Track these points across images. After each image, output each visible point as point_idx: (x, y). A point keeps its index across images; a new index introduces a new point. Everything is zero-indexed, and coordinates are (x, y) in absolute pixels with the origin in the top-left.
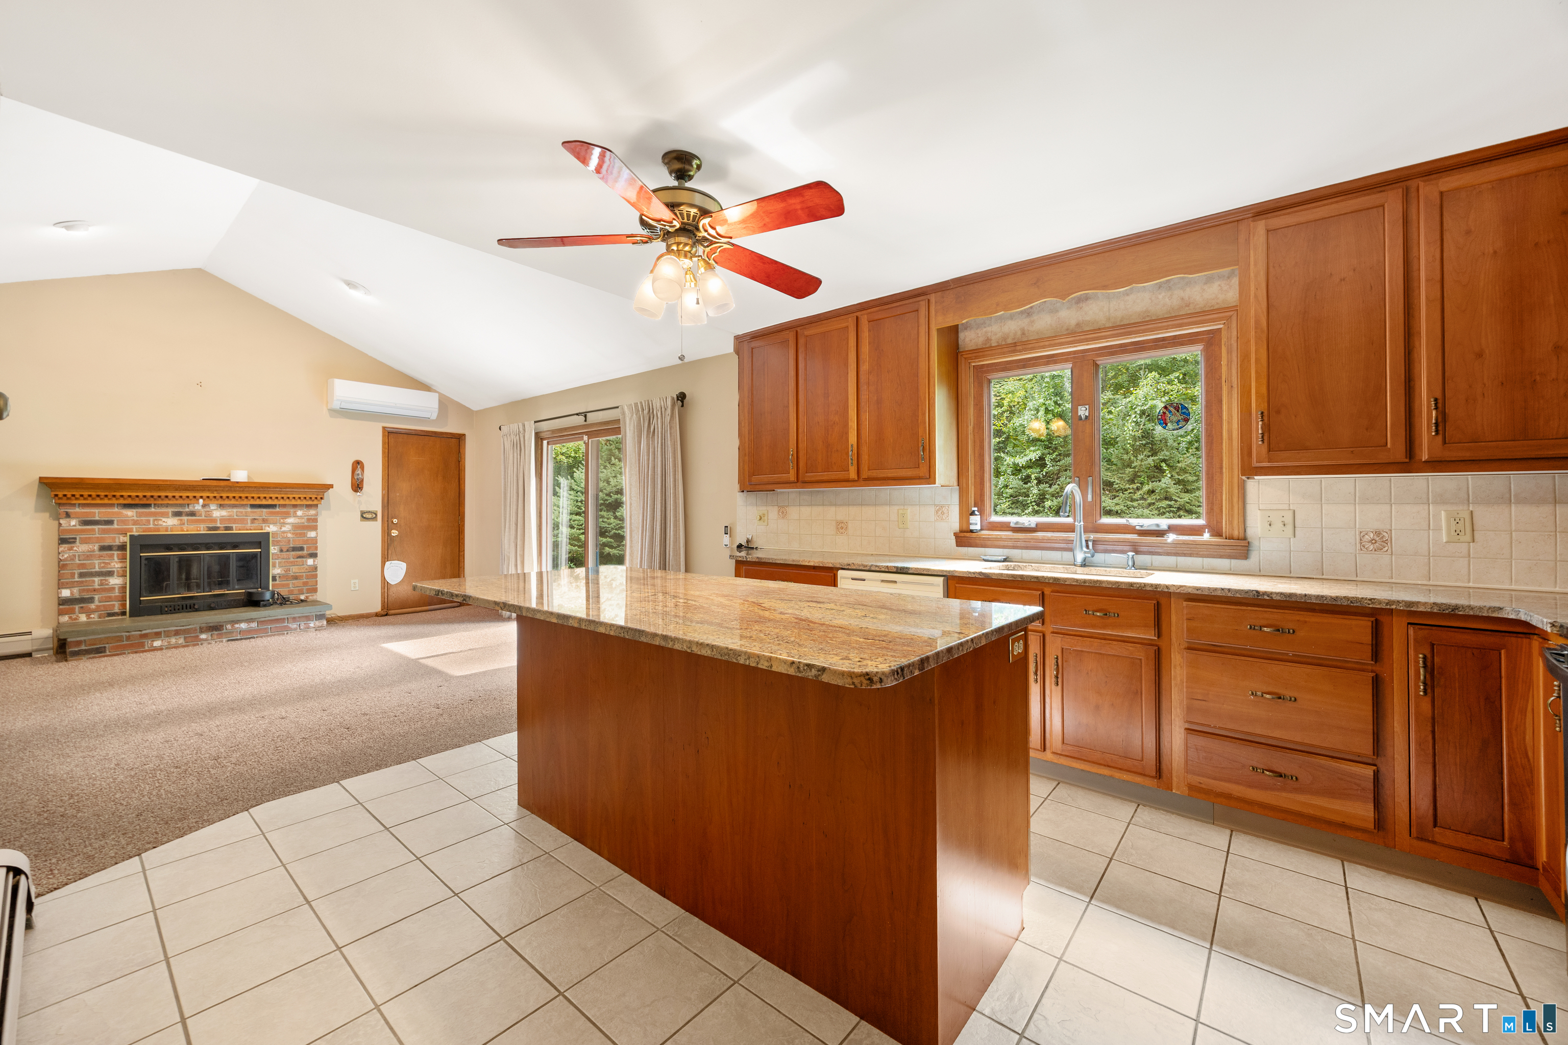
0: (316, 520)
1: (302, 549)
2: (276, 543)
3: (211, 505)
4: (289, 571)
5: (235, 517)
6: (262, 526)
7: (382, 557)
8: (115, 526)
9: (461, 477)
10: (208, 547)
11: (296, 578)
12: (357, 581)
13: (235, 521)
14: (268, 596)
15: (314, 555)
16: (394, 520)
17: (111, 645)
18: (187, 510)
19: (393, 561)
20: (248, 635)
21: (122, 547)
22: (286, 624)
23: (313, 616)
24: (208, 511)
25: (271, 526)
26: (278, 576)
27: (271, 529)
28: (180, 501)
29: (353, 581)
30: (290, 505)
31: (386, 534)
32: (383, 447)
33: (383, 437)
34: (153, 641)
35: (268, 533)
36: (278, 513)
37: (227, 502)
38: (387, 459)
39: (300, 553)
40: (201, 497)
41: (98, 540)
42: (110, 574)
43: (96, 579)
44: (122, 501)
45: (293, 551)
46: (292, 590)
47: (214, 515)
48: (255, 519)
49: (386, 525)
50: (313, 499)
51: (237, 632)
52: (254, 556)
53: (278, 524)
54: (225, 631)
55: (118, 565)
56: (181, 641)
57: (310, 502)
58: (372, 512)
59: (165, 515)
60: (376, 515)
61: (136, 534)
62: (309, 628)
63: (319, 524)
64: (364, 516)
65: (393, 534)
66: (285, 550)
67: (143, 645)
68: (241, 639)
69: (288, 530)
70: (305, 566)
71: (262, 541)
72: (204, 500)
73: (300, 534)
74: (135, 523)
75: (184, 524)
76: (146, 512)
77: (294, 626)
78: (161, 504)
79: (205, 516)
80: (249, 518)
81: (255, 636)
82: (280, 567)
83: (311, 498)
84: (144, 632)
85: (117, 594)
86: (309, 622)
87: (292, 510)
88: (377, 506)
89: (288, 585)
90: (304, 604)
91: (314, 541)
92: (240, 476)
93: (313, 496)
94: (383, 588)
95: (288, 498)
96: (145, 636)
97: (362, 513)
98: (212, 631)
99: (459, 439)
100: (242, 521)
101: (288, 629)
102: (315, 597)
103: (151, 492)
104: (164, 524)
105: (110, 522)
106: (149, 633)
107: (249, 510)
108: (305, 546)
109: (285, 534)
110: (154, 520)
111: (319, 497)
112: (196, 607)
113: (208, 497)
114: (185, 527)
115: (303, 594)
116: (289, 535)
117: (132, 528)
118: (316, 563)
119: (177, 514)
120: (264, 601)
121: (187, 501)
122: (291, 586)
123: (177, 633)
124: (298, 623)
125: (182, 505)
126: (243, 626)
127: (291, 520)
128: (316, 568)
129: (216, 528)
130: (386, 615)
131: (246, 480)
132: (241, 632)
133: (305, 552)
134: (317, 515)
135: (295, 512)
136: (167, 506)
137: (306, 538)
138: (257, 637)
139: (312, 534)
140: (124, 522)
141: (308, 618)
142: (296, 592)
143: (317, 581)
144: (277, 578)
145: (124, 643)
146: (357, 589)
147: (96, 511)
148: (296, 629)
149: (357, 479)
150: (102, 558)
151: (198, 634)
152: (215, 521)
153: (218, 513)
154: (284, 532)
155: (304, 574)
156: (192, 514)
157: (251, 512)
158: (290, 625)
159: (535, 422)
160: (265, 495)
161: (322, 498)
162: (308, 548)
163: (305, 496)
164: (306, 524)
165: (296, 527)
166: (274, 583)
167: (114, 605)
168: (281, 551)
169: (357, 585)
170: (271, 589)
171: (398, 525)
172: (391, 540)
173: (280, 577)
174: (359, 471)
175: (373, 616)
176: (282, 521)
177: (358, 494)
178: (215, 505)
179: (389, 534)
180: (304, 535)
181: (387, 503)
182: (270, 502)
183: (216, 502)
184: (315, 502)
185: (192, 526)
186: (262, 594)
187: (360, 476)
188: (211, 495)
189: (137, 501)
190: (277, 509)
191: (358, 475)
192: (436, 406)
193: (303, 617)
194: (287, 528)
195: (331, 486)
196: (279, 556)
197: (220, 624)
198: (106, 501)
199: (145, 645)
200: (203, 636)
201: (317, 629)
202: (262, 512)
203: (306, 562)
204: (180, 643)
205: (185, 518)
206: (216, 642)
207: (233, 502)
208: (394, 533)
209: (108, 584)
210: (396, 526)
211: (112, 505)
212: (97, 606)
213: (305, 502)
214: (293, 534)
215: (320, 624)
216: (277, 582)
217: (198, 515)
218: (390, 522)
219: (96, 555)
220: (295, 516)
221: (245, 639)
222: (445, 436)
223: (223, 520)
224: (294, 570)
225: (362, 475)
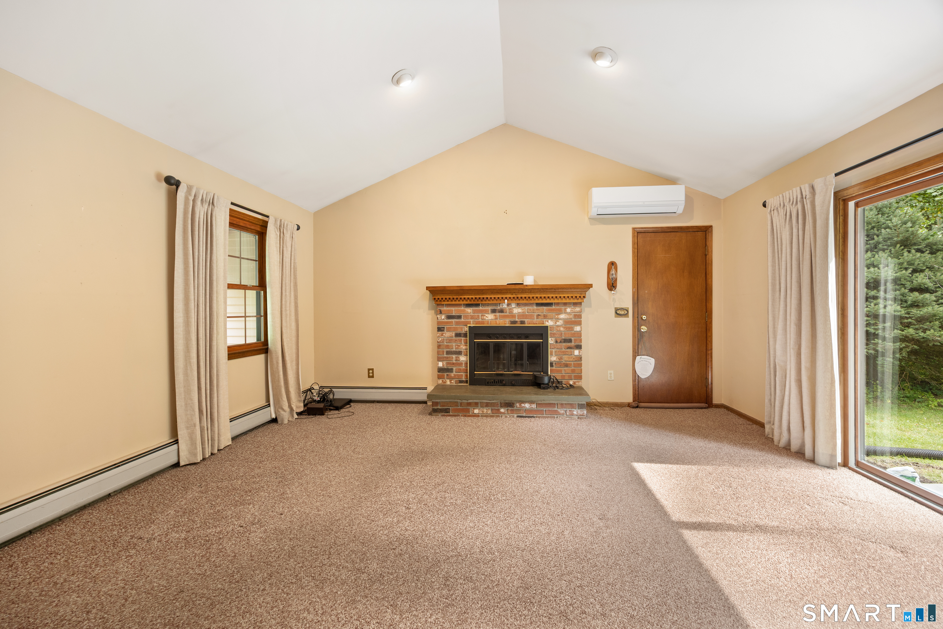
0: (580, 316)
1: (570, 341)
2: (553, 335)
3: (512, 304)
4: (562, 359)
5: (527, 313)
6: (543, 321)
7: (633, 351)
8: (462, 320)
9: (708, 272)
10: (511, 336)
11: (566, 365)
12: (612, 372)
13: (526, 316)
14: (546, 380)
15: (579, 347)
16: (643, 317)
17: (452, 408)
18: (499, 308)
19: (643, 357)
20: (530, 414)
21: (465, 335)
22: (556, 409)
23: (576, 404)
24: (511, 309)
25: (549, 321)
26: (554, 362)
27: (549, 323)
28: (495, 302)
29: (609, 372)
30: (562, 303)
31: (637, 330)
32: (633, 247)
33: (633, 238)
34: (474, 409)
35: (547, 327)
36: (553, 310)
37: (521, 302)
38: (636, 258)
39: (569, 344)
40: (506, 298)
41: (455, 329)
42: (460, 353)
43: (454, 356)
44: (465, 302)
45: (564, 342)
46: (564, 376)
47: (514, 312)
48: (539, 315)
49: (637, 321)
50: (578, 297)
51: (523, 410)
52: (538, 344)
53: (554, 319)
54: (515, 408)
55: (464, 347)
56: (489, 412)
57: (576, 301)
58: (624, 309)
59: (486, 312)
60: (628, 311)
61: (472, 325)
62: (573, 415)
63: (583, 320)
64: (620, 313)
65: (642, 330)
66: (559, 341)
67: (468, 411)
68: (526, 417)
69: (560, 324)
70: (573, 356)
71: (542, 332)
72: (508, 300)
73: (569, 328)
74: (472, 317)
75: (497, 319)
76: (477, 310)
77: (562, 411)
78: (485, 304)
79: (509, 313)
80: (535, 314)
81: (535, 416)
82: (556, 355)
83: (576, 297)
84: (469, 401)
85: (464, 368)
86: (573, 410)
87: (563, 308)
88: (627, 302)
89: (561, 371)
90: (572, 390)
91: (579, 334)
92: (529, 281)
93: (578, 295)
94: (634, 381)
95: (560, 297)
96: (469, 404)
97: (617, 310)
98: (508, 407)
99: (706, 231)
100: (531, 317)
101: (556, 413)
102: (580, 383)
103: (479, 295)
104: (487, 319)
105: (459, 317)
106: (472, 402)
107: (535, 308)
108: (573, 339)
109: (559, 328)
110: (482, 315)
111: (582, 296)
112: (504, 383)
113: (510, 298)
114: (498, 321)
115: (572, 380)
116: (562, 329)
117: (470, 321)
118: (581, 354)
119: (494, 311)
120: (543, 384)
121: (498, 302)
122: (563, 372)
123: (487, 405)
124: (565, 409)
125: (496, 305)
126: (527, 406)
127: (562, 316)
128: (581, 358)
129: (515, 322)
130: (637, 407)
131: (533, 284)
132: (526, 410)
133: (573, 344)
134: (581, 312)
135: (565, 309)
136: (488, 305)
137: (573, 332)
138: (536, 417)
139: (577, 328)
140: (466, 317)
141: (572, 406)
142: (567, 378)
143: (581, 370)
144: (554, 364)
145: (459, 407)
146: (613, 379)
147: (453, 309)
148: (563, 414)
149: (612, 279)
150: (456, 342)
151: (499, 408)
152: (514, 316)
153: (517, 311)
154: (558, 326)
155: (572, 362)
156: (502, 311)
157: (537, 309)
158: (559, 410)
159: (836, 175)
160: (545, 296)
161: (584, 297)
162: (575, 340)
163: (572, 295)
164: (573, 319)
165: (566, 322)
166: (551, 368)
167: (462, 375)
168: (556, 342)
169: (613, 375)
170: (549, 374)
171: (647, 321)
172: (640, 335)
173: (555, 364)
174: (613, 272)
175: (625, 406)
176: (556, 317)
177: (613, 292)
178: (514, 304)
179: (639, 330)
180: (572, 329)
181: (637, 301)
182: (548, 301)
183: (515, 302)
184: (580, 301)
185: (502, 320)
186: (542, 378)
187: (614, 276)
188: (512, 296)
189: (472, 302)
190: (554, 307)
191: (613, 274)
192: (683, 198)
193: (568, 404)
194: (560, 323)
195: (590, 286)
196: (555, 346)
197: (513, 402)
198: (457, 302)
199: (469, 411)
200: (502, 410)
201: (580, 417)
202: (543, 309)
203: (574, 352)
204: (489, 413)
205: (498, 314)
206: (510, 416)
207: (525, 301)
208: (644, 329)
209: (459, 361)
210: (645, 322)
211: (460, 305)
212: (454, 375)
213: (572, 301)
214: (564, 328)
215: (581, 413)
216: (554, 368)
217: (505, 312)
218: (640, 319)
219: (453, 339)
220: (566, 313)
221: (529, 417)
222: (691, 230)
223: (520, 315)
224: (565, 358)
225: (616, 274)
